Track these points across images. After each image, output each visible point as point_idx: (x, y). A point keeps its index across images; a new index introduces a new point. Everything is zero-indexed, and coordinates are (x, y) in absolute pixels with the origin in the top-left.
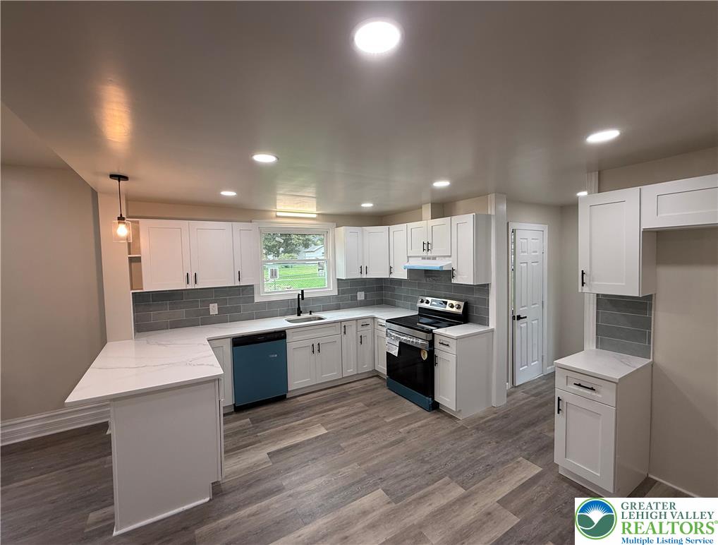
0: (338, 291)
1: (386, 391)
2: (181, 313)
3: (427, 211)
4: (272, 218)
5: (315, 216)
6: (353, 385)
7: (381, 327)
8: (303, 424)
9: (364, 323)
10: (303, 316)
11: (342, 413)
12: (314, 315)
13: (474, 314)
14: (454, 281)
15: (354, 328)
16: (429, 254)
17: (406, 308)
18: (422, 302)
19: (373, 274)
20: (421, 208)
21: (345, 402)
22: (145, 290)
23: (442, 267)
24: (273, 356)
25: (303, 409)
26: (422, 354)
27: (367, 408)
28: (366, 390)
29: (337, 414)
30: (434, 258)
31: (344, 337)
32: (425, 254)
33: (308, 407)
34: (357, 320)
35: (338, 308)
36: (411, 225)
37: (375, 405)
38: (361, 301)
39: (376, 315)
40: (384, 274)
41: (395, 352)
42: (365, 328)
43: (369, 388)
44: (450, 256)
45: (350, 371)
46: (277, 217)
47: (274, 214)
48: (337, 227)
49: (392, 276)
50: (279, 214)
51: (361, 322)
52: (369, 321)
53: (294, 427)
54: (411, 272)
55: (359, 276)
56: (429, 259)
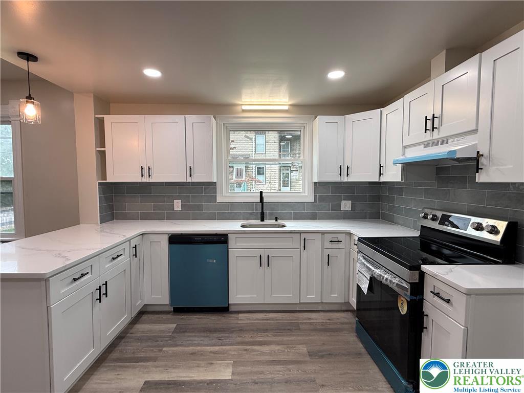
0: (315, 196)
1: (352, 338)
2: (149, 206)
3: (438, 66)
4: (238, 113)
5: (286, 108)
6: (314, 315)
8: (214, 353)
9: (335, 239)
10: (266, 222)
11: (270, 354)
12: (280, 222)
14: (481, 178)
15: (318, 243)
16: (436, 135)
17: (405, 225)
18: (425, 217)
19: (357, 176)
21: (285, 338)
22: (107, 181)
23: (451, 152)
24: (211, 261)
25: (232, 332)
26: (399, 305)
27: (308, 359)
28: (324, 329)
29: (263, 354)
30: (444, 141)
31: (304, 253)
32: (428, 136)
33: (241, 330)
34: (323, 233)
35: (314, 217)
36: (410, 96)
37: (322, 357)
38: (346, 212)
39: (353, 231)
40: (372, 176)
41: (365, 287)
42: (335, 245)
43: (331, 327)
44: (475, 131)
45: (311, 297)
46: (244, 111)
47: (239, 109)
48: (315, 119)
49: (383, 179)
50: (244, 108)
51: (329, 237)
52: (341, 237)
53: (202, 354)
54: (408, 167)
55: (338, 179)
56: (435, 143)
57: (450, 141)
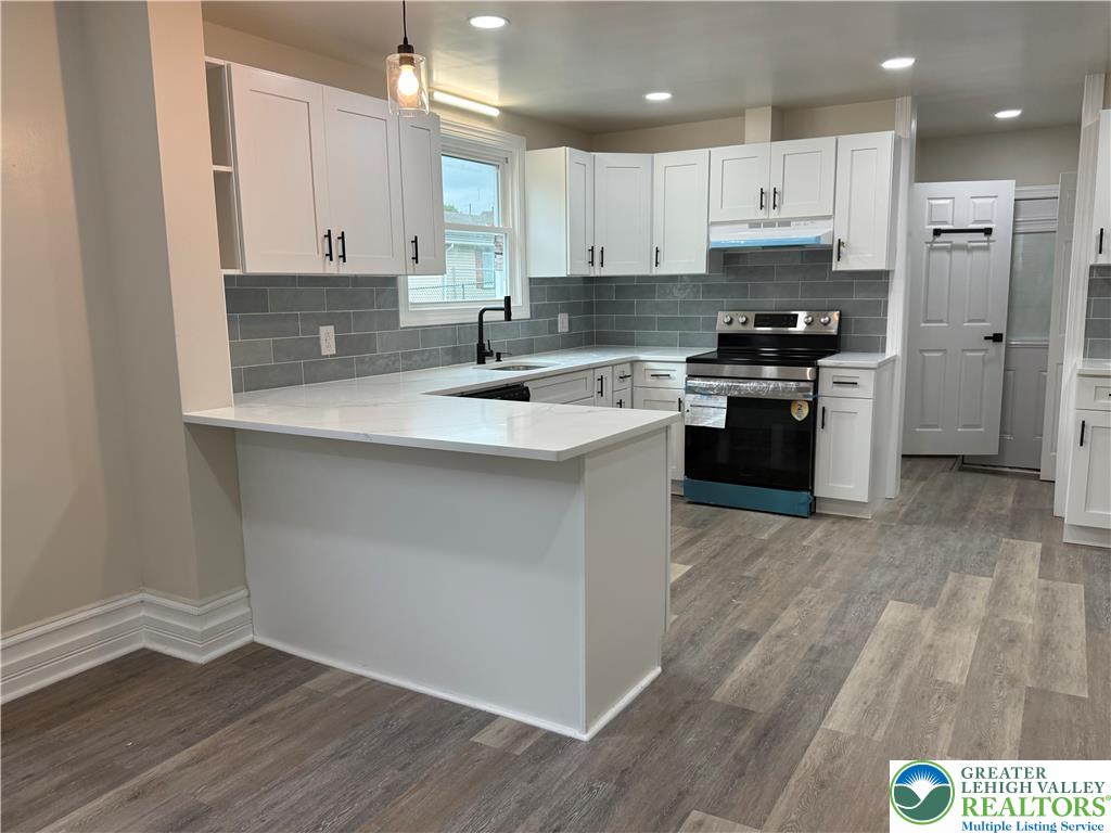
3: (759, 124)
5: (495, 113)
7: (654, 380)
9: (622, 372)
13: (852, 334)
15: (610, 384)
16: (774, 214)
18: (729, 321)
20: (744, 115)
23: (819, 238)
30: (786, 223)
32: (765, 214)
34: (613, 365)
36: (720, 153)
38: (563, 335)
39: (643, 356)
41: (715, 420)
44: (831, 217)
48: (528, 150)
49: (660, 271)
51: (617, 370)
52: (627, 370)
56: (770, 224)
57: (793, 223)
